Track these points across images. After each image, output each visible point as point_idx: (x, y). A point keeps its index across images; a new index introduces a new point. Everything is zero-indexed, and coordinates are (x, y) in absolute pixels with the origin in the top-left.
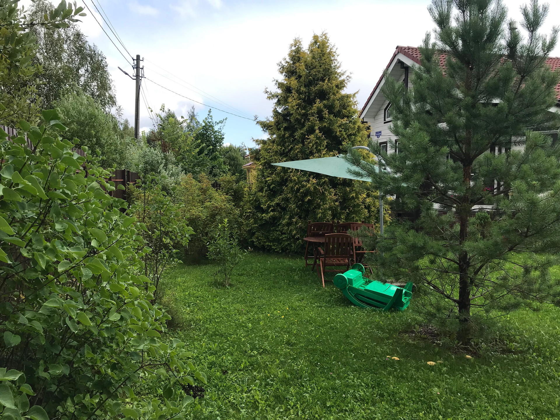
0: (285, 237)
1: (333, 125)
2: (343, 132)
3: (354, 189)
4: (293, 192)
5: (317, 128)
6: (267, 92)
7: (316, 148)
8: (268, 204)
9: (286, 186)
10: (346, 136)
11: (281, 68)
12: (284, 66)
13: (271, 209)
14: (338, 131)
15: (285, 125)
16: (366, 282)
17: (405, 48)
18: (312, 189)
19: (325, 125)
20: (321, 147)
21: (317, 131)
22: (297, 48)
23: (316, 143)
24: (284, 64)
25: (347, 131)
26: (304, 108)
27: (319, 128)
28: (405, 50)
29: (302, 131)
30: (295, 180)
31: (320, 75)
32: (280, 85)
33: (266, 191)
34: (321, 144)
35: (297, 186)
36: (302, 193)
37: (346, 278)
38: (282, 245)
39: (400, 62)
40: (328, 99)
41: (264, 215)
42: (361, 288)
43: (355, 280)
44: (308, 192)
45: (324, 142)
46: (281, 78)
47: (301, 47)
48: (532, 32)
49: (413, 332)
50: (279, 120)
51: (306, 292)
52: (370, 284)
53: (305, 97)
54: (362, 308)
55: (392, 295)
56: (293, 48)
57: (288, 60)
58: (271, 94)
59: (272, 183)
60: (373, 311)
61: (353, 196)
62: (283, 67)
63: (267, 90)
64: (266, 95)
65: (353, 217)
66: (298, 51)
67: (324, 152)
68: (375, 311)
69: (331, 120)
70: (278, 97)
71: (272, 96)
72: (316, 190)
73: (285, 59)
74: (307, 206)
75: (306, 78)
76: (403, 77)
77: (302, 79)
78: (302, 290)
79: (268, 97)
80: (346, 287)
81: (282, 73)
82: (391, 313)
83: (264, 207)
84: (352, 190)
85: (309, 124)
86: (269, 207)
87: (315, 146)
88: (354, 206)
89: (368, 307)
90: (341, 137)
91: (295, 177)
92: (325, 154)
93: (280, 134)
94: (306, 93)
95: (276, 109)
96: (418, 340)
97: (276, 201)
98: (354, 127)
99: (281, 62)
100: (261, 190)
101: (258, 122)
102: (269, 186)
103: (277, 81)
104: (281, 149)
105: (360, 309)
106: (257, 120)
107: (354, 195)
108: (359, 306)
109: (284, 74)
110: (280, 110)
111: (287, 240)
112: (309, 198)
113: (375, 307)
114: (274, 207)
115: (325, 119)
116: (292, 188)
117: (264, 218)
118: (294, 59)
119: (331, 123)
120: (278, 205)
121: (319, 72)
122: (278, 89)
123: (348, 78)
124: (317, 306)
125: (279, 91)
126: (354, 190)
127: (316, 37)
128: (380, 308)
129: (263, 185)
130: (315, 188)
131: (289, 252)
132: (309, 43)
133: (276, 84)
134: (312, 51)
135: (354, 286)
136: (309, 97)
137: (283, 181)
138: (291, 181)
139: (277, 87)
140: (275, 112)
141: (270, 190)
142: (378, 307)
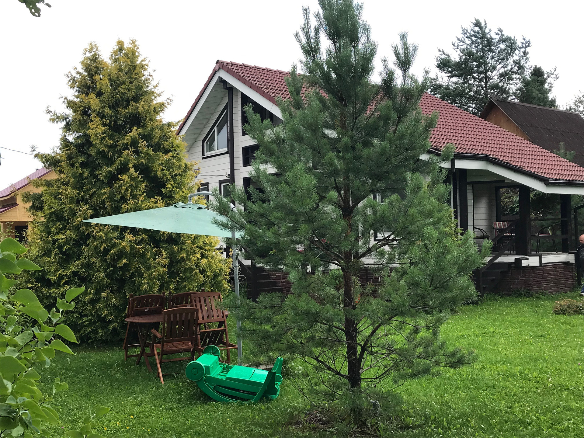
0: (87, 321)
1: (153, 162)
2: (165, 171)
3: (184, 247)
4: (98, 253)
5: (131, 165)
6: (49, 112)
7: (131, 193)
8: (60, 274)
9: (87, 245)
10: (169, 177)
11: (70, 81)
12: (75, 77)
13: (64, 281)
14: (159, 171)
15: (81, 159)
16: (224, 369)
17: (228, 64)
18: (128, 248)
19: (142, 162)
20: (137, 191)
21: (132, 170)
22: (94, 55)
23: (131, 185)
24: (75, 75)
25: (171, 170)
26: (111, 137)
27: (134, 166)
28: (228, 66)
29: (110, 169)
30: (101, 237)
31: (131, 95)
32: (70, 104)
33: (56, 254)
34: (137, 187)
35: (104, 245)
36: (113, 255)
37: (203, 365)
38: (81, 332)
39: (221, 81)
40: (144, 126)
41: (52, 290)
42: (219, 377)
43: (212, 367)
44: (121, 254)
45: (141, 185)
46: (71, 94)
47: (100, 54)
48: (405, 70)
49: (298, 423)
50: (72, 153)
51: (141, 393)
52: (231, 371)
53: (110, 122)
54: (224, 403)
55: (263, 381)
56: (88, 55)
57: (82, 71)
58: (55, 114)
59: (65, 244)
60: (240, 404)
61: (183, 257)
62: (74, 80)
63: (50, 109)
64: (48, 116)
65: (185, 286)
66: (95, 59)
67: (142, 198)
68: (243, 404)
69: (150, 155)
70: (66, 119)
71: (57, 118)
72: (134, 249)
73: (76, 68)
74: (121, 273)
75: (110, 97)
76: (226, 100)
77: (105, 97)
78: (134, 392)
79: (50, 119)
80: (203, 378)
81: (72, 87)
82: (263, 403)
83: (53, 278)
84: (182, 249)
85: (121, 160)
86: (61, 278)
87: (130, 190)
88: (185, 271)
89: (233, 401)
90: (163, 177)
91: (101, 233)
92: (144, 201)
93: (76, 173)
94: (111, 117)
95: (65, 136)
96: (308, 431)
97: (73, 268)
98: (180, 165)
99: (70, 72)
100: (47, 253)
101: (36, 155)
102: (60, 247)
103: (65, 98)
104: (79, 194)
105: (223, 404)
106: (35, 153)
107: (184, 255)
108: (221, 400)
109: (76, 88)
110: (71, 138)
111: (89, 325)
112: (125, 261)
113: (241, 399)
114: (69, 278)
115: (141, 153)
116: (96, 248)
117: (53, 295)
118: (91, 70)
119: (150, 159)
120: (75, 274)
121: (129, 89)
122: (66, 109)
123: (168, 100)
124: (166, 409)
125: (69, 112)
126: (184, 249)
127: (121, 44)
128: (248, 400)
129: (50, 246)
130: (132, 248)
131: (91, 342)
132: (112, 50)
133: (64, 102)
134: (116, 61)
135: (211, 376)
136: (116, 122)
137: (81, 238)
138: (95, 237)
139: (65, 106)
140: (64, 140)
141: (62, 253)
142: (244, 400)
